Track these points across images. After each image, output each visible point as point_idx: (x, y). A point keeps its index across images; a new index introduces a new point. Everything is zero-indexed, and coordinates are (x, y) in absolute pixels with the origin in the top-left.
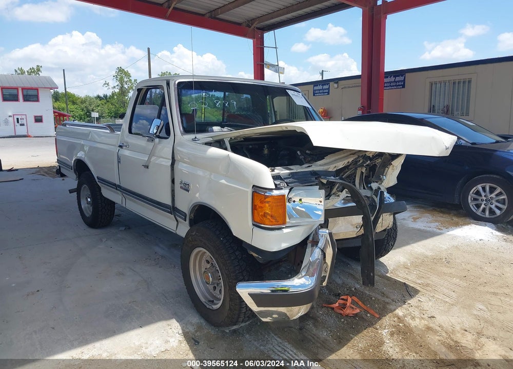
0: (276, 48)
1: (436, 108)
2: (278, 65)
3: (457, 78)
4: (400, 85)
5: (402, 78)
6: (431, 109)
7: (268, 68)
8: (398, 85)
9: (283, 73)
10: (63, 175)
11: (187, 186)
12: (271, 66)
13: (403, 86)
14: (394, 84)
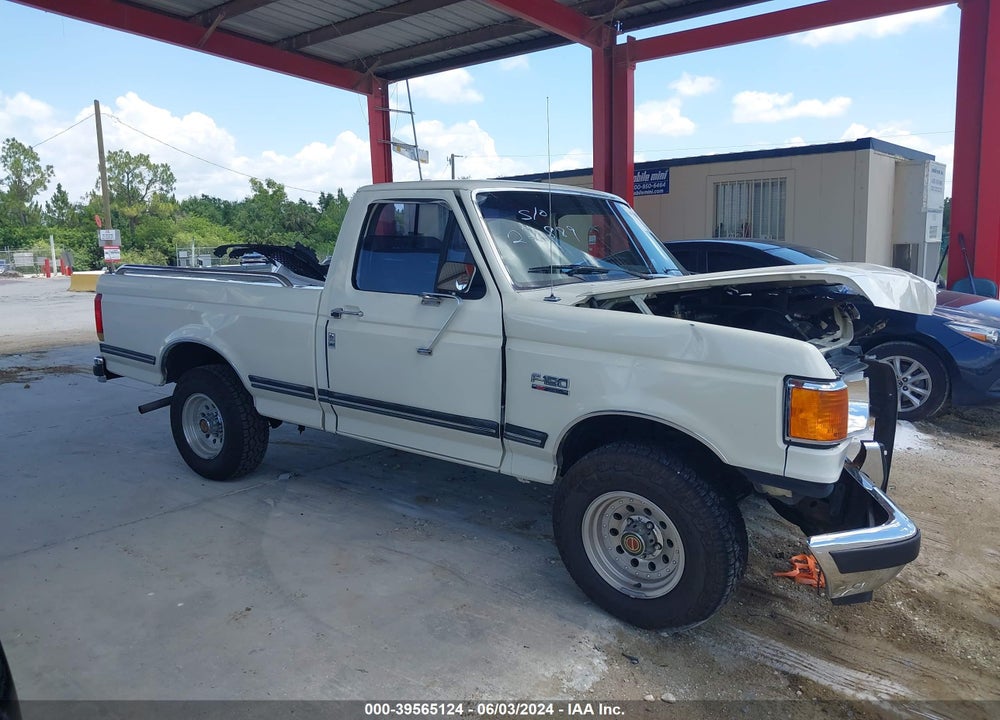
0: (411, 113)
1: (726, 228)
2: (416, 146)
3: (761, 177)
4: (659, 188)
5: (662, 176)
6: (717, 230)
7: (399, 151)
8: (657, 188)
9: (426, 162)
10: (111, 376)
11: (563, 384)
12: (400, 146)
13: (666, 190)
14: (649, 186)
